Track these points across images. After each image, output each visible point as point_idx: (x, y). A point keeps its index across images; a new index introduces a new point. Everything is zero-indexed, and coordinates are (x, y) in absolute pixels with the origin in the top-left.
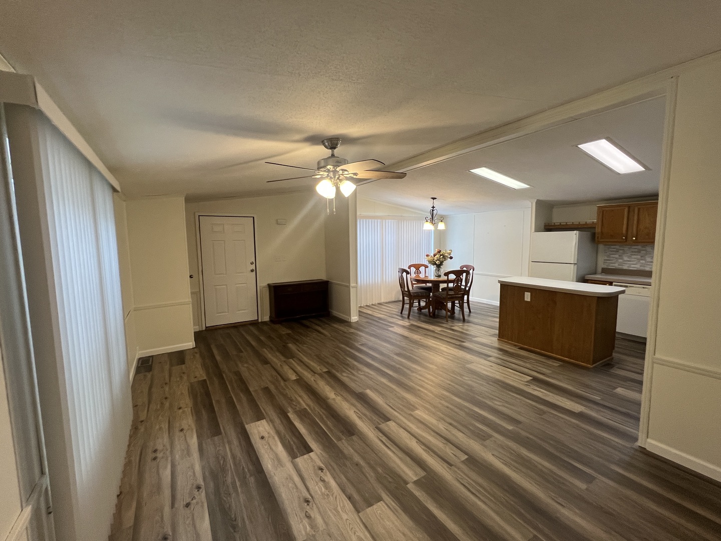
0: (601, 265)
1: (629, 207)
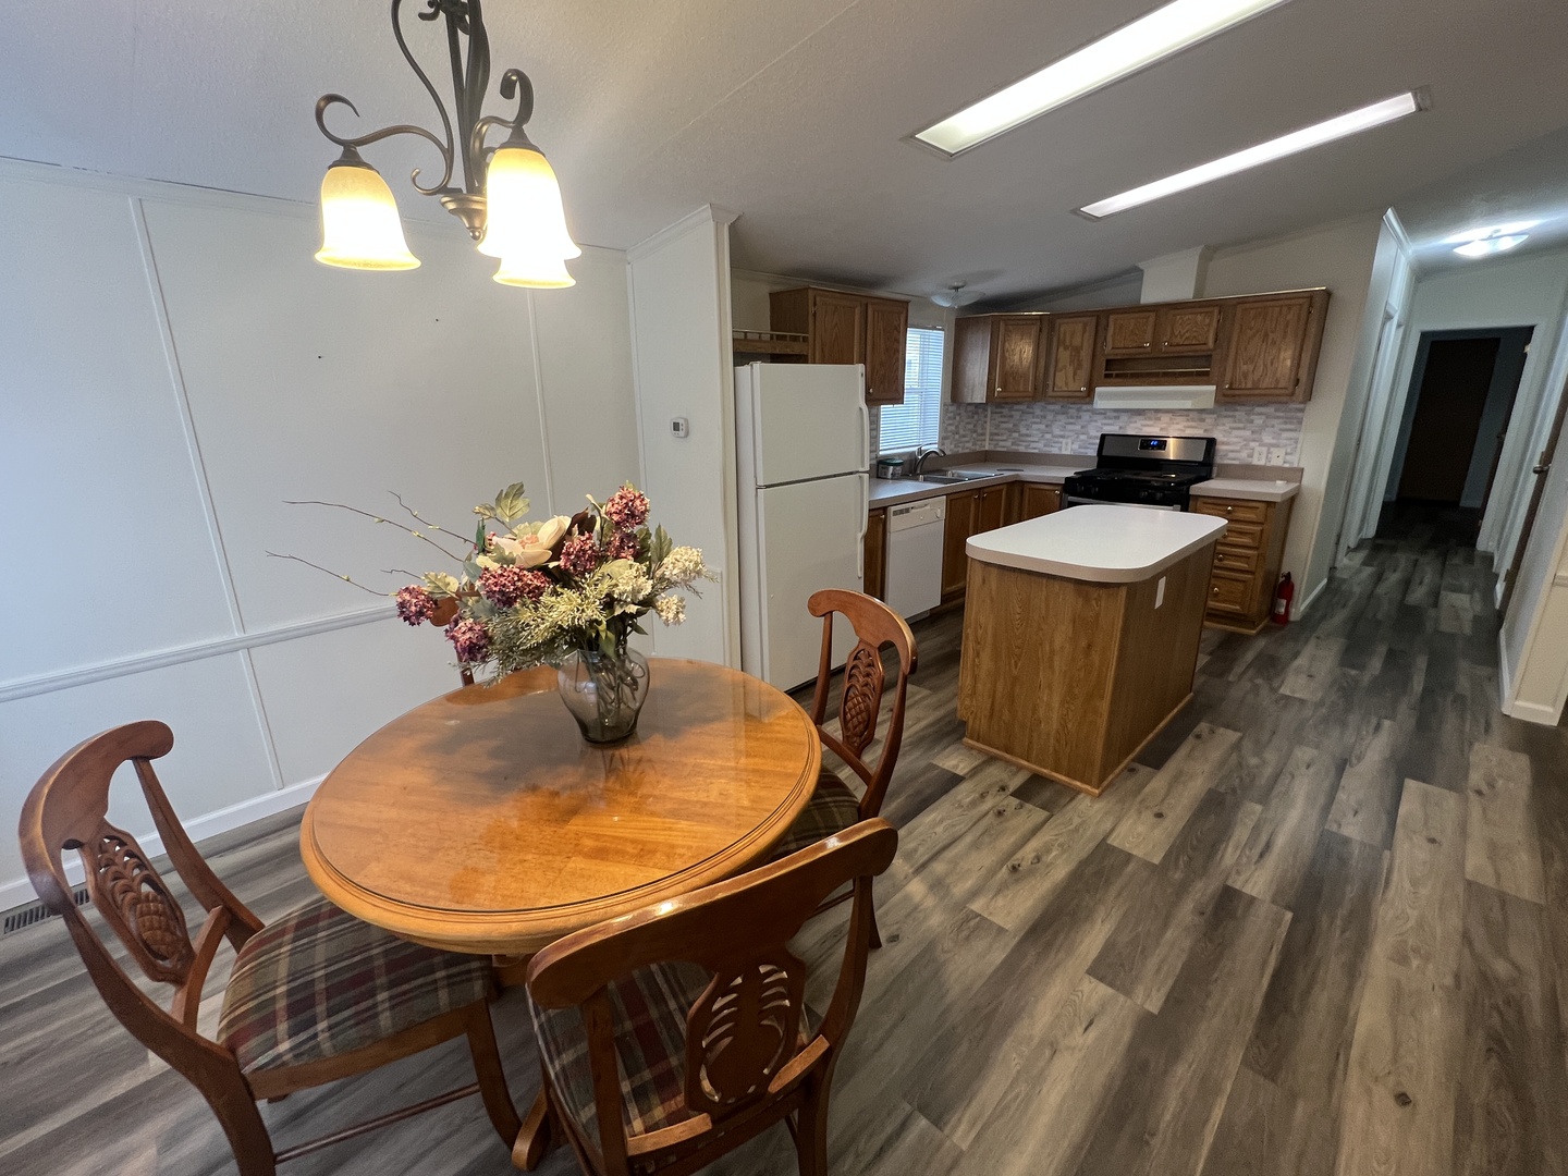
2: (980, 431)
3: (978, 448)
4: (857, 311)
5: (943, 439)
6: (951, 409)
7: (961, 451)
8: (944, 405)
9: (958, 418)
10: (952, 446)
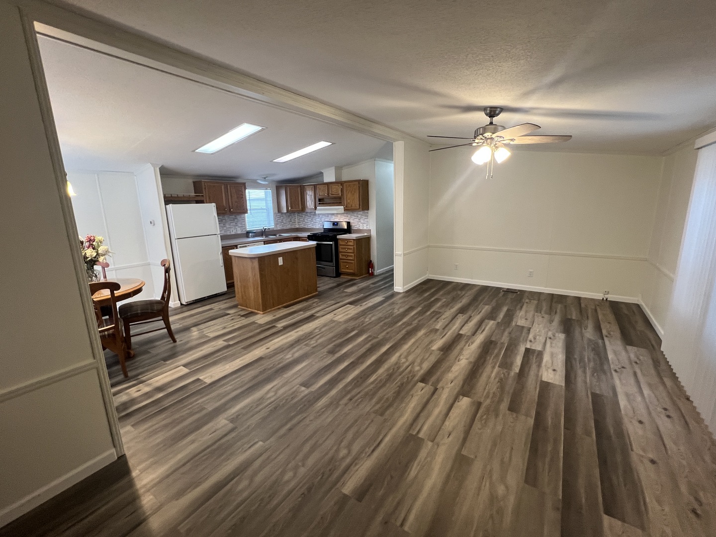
2: (293, 221)
3: (293, 227)
4: (223, 187)
5: (276, 224)
6: (278, 214)
7: (285, 228)
8: (275, 213)
9: (282, 217)
10: (281, 227)
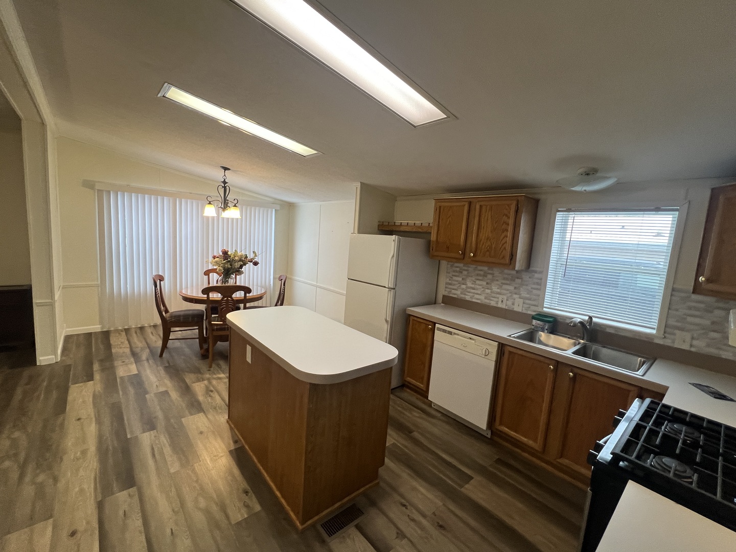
0: (442, 292)
1: (470, 203)
4: (466, 208)
